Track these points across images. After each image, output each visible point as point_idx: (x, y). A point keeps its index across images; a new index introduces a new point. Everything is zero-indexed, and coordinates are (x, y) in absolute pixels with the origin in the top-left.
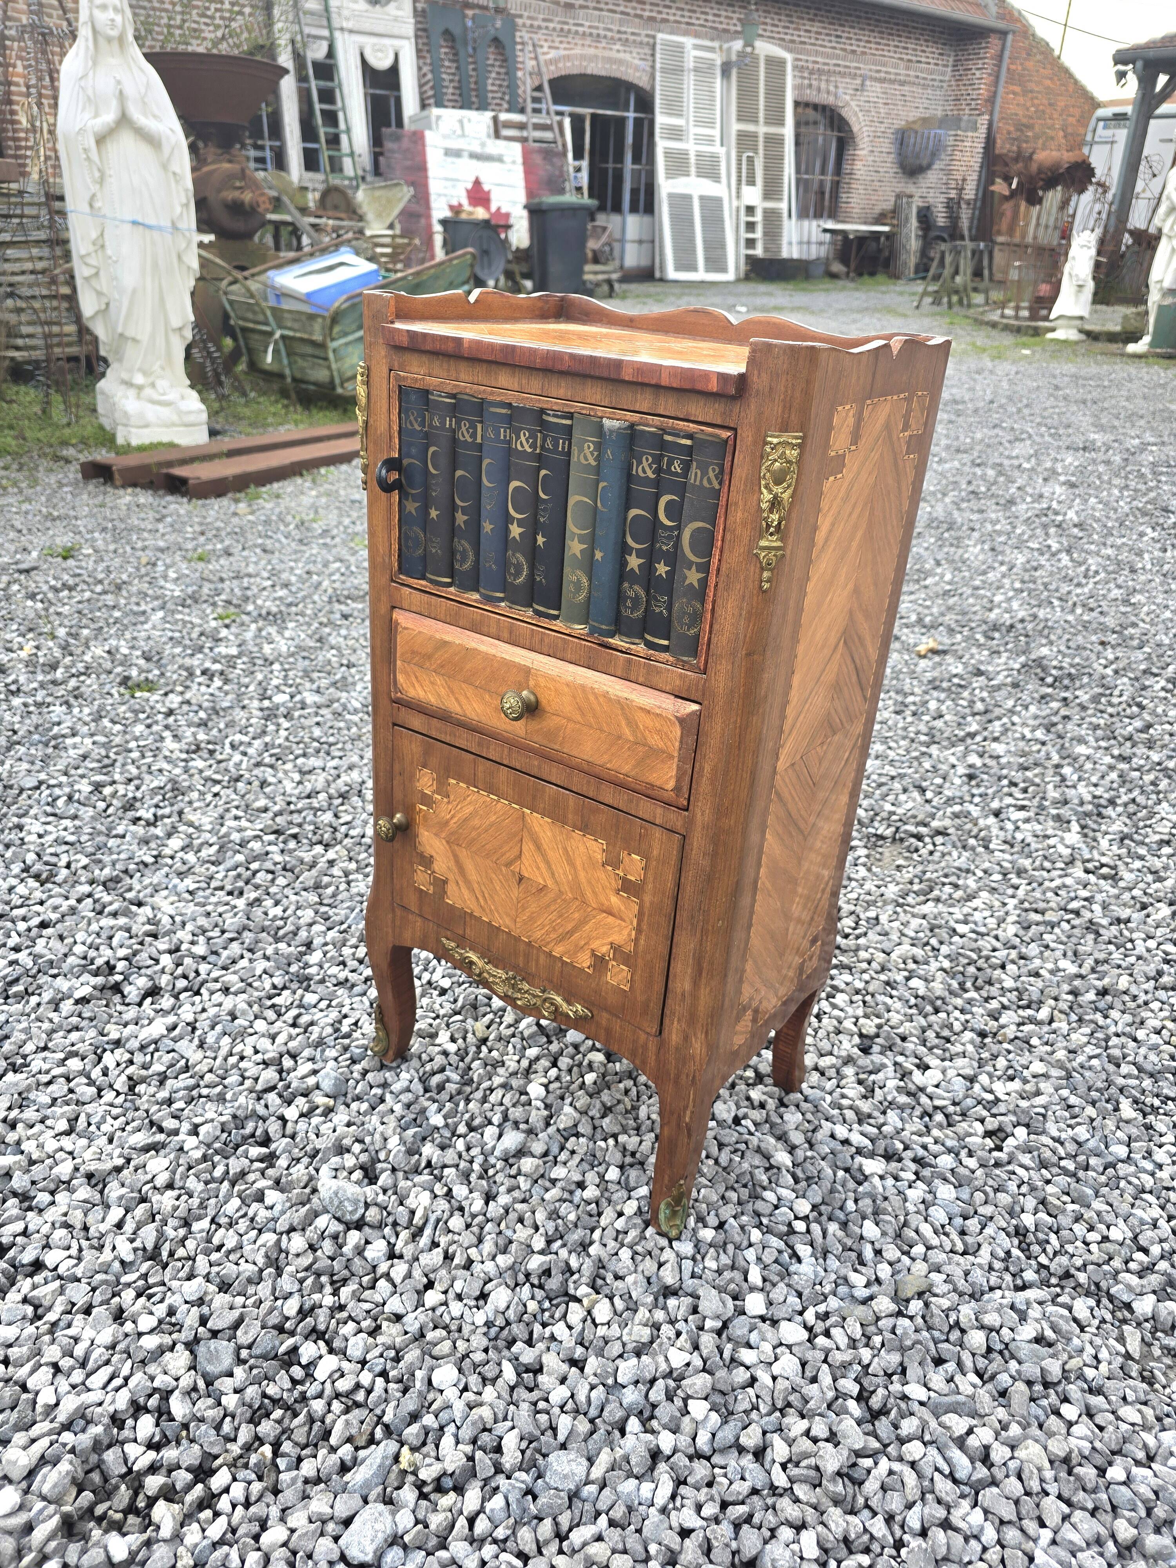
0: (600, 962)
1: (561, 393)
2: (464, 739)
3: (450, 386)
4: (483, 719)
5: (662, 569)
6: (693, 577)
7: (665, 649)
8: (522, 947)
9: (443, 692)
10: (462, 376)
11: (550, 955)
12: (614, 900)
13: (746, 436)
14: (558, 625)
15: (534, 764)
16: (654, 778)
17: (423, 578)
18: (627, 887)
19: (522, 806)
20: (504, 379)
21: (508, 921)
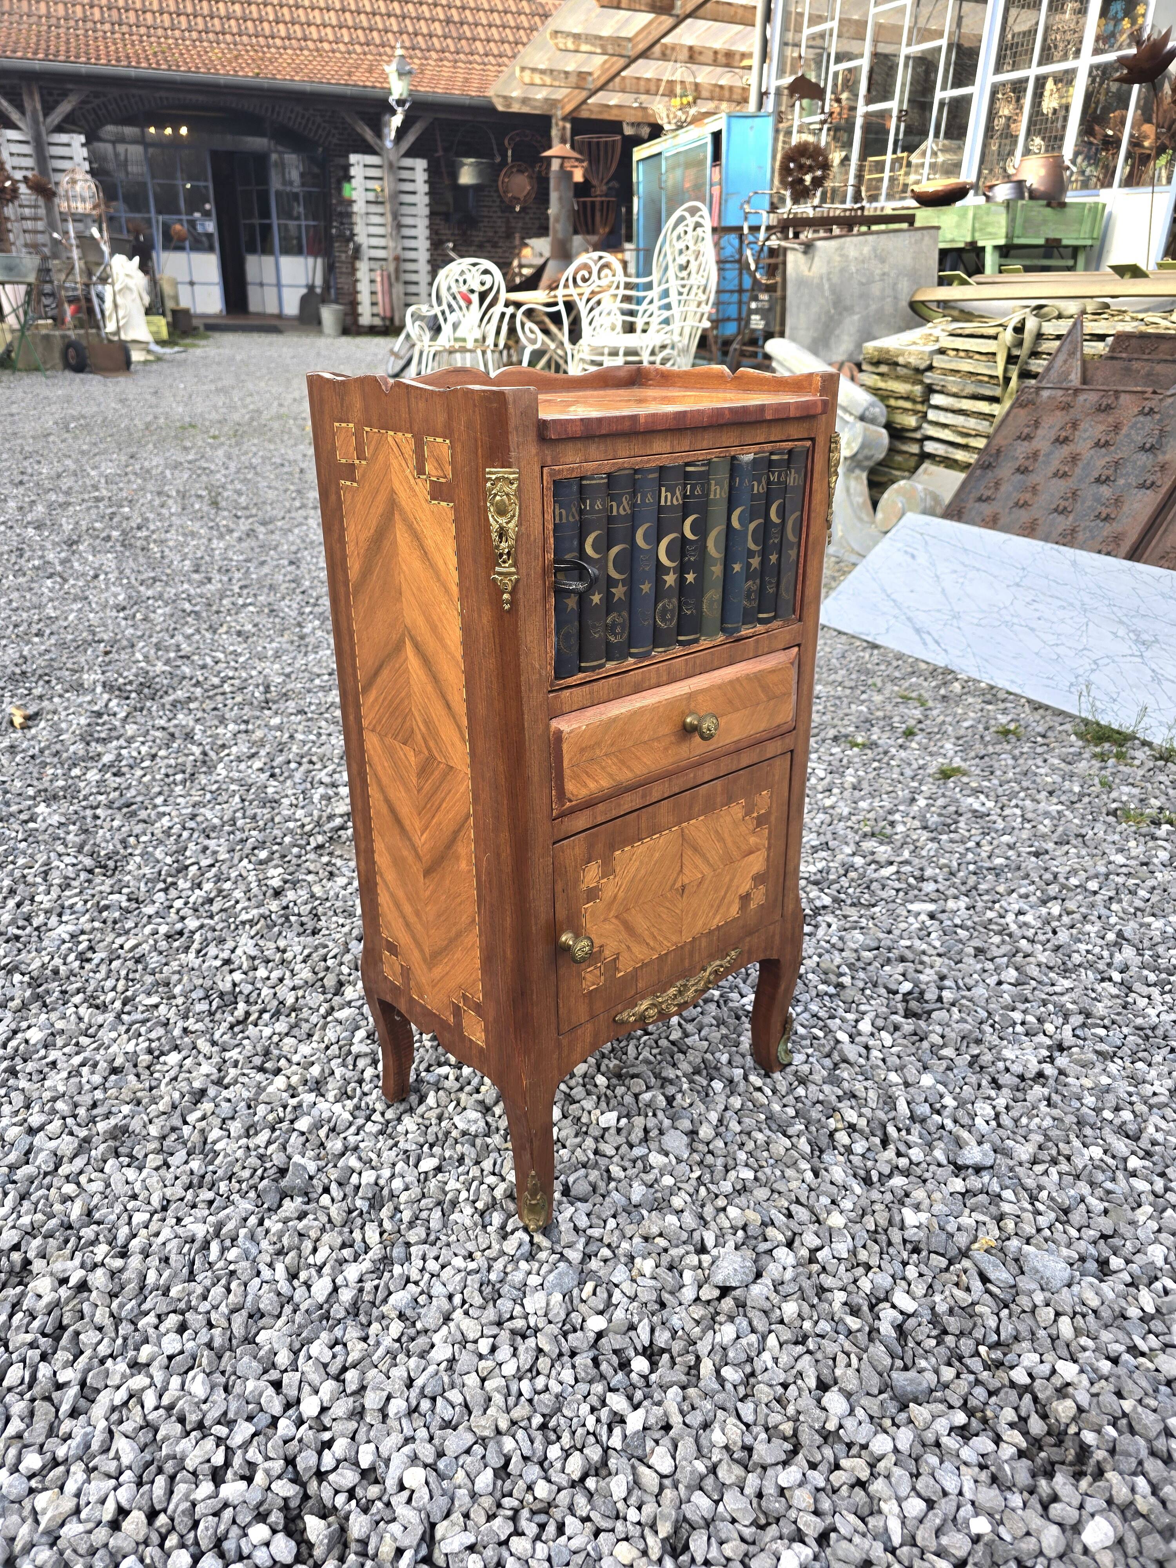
0: (745, 899)
1: (705, 444)
2: (629, 802)
3: (608, 466)
4: (653, 767)
5: (773, 558)
6: (793, 553)
7: (775, 618)
8: (687, 949)
9: (613, 769)
10: (620, 453)
11: (711, 932)
12: (752, 840)
13: (821, 441)
14: (704, 643)
15: (691, 777)
16: (780, 719)
17: (581, 670)
18: (761, 821)
19: (679, 823)
20: (660, 445)
21: (674, 939)
